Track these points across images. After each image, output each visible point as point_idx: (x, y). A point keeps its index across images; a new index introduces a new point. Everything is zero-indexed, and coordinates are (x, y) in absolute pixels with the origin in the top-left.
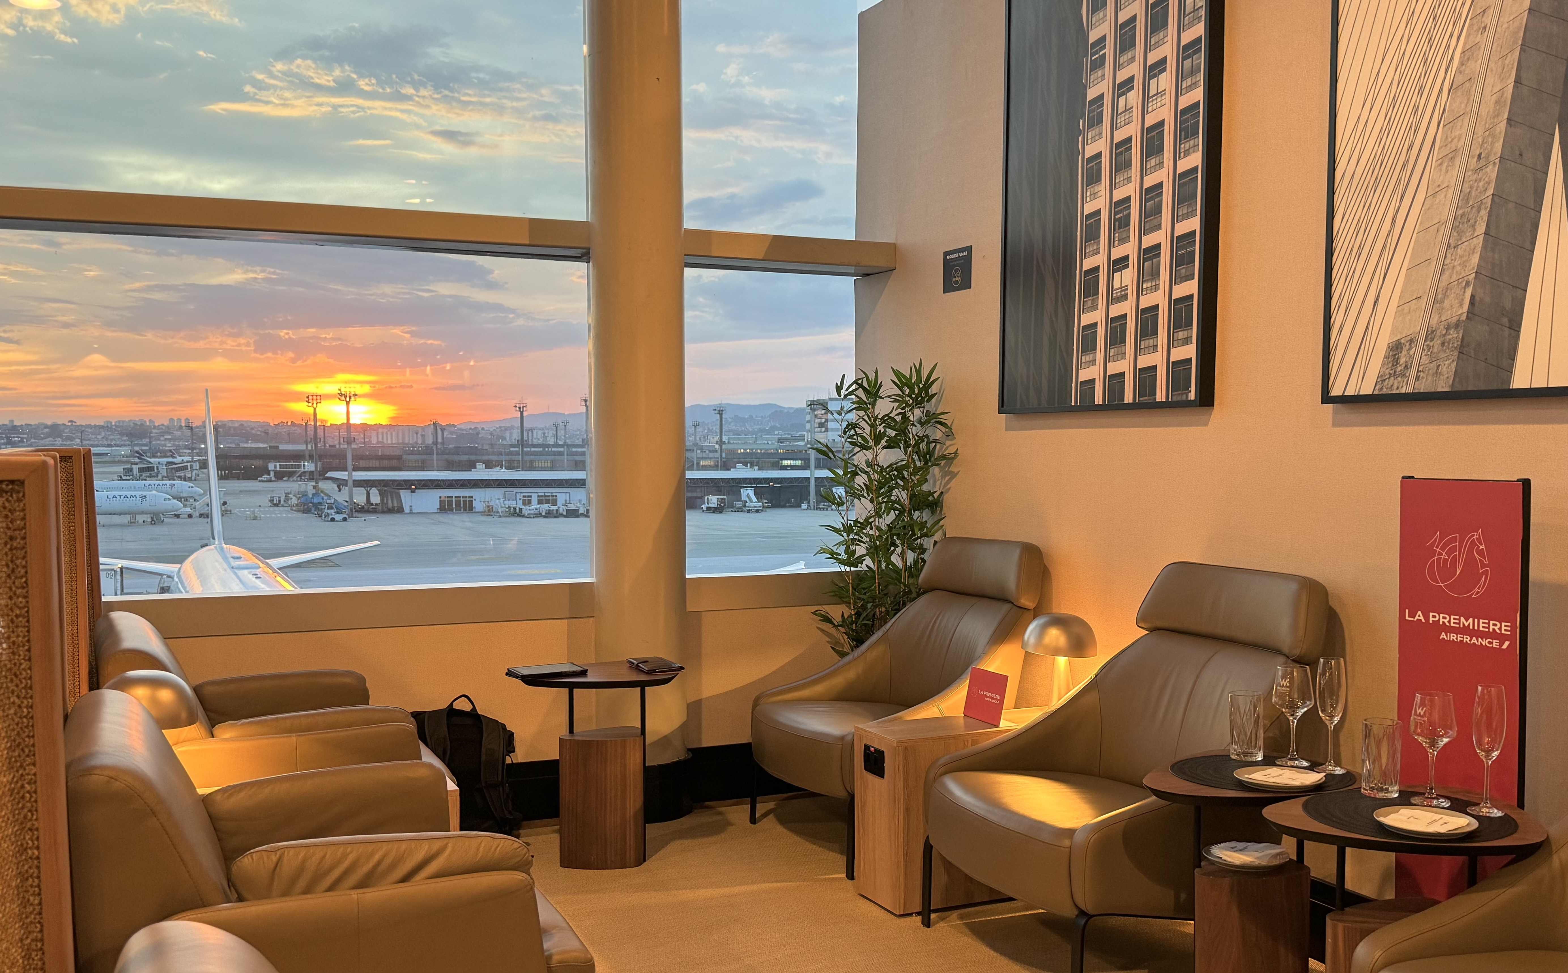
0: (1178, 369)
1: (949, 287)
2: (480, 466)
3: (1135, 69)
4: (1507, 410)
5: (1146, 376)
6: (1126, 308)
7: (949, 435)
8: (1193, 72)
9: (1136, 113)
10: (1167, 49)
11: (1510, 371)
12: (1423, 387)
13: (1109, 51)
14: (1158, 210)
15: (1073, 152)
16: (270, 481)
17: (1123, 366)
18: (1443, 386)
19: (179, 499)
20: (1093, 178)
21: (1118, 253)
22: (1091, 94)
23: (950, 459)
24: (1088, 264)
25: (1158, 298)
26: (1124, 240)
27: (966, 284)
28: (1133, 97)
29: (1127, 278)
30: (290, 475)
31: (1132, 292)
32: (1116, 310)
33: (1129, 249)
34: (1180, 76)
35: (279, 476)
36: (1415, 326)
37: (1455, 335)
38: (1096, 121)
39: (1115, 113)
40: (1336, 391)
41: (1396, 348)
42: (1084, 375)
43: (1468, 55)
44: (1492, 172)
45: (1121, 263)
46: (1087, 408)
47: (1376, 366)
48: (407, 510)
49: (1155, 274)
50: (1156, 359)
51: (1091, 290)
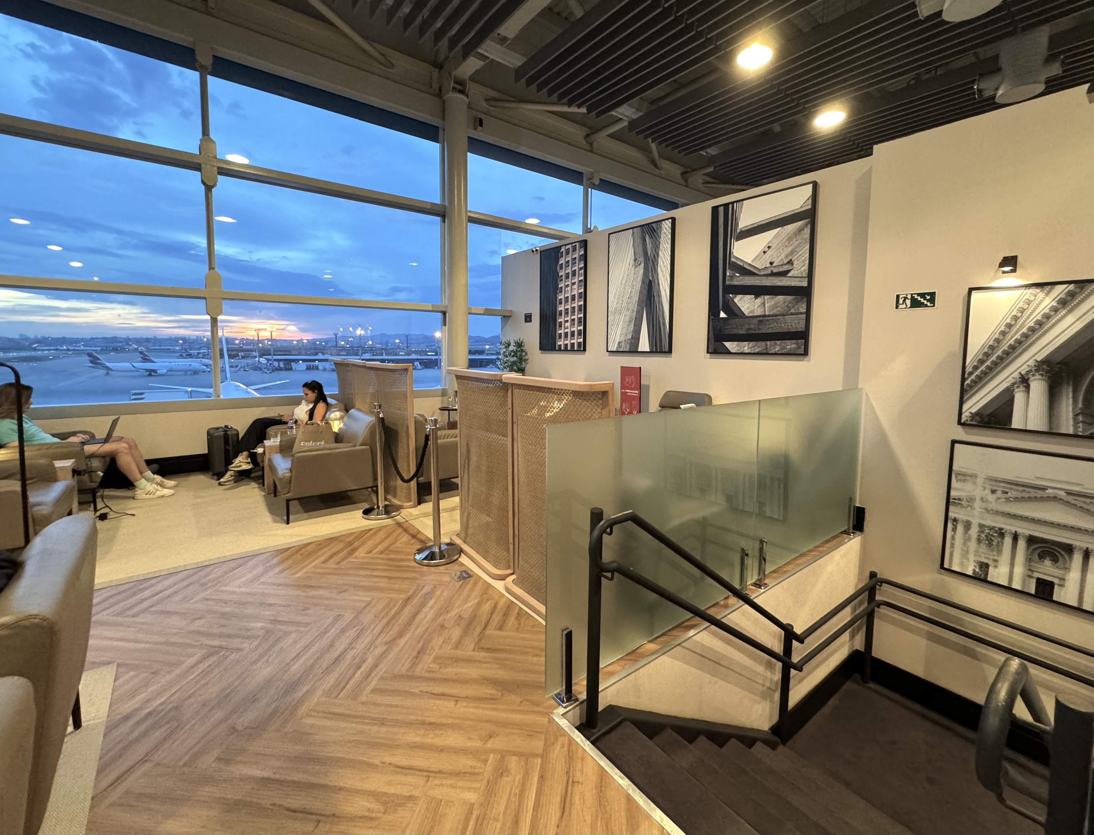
0: (579, 344)
1: (526, 321)
2: (320, 354)
3: (569, 283)
4: (638, 354)
5: (573, 345)
6: (568, 330)
7: (526, 354)
8: (582, 286)
9: (570, 292)
10: (576, 280)
11: (638, 348)
12: (624, 350)
13: (563, 278)
14: (574, 312)
15: (556, 298)
16: (239, 359)
17: (568, 342)
18: (627, 350)
19: (204, 365)
20: (561, 303)
21: (566, 319)
22: (560, 286)
23: (527, 360)
24: (560, 321)
25: (575, 329)
26: (568, 317)
27: (530, 321)
28: (569, 288)
29: (568, 324)
30: (248, 357)
31: (569, 327)
32: (566, 331)
33: (568, 318)
34: (579, 286)
35: (243, 357)
36: (623, 339)
37: (629, 341)
38: (561, 292)
39: (565, 291)
40: (609, 350)
41: (619, 343)
42: (559, 343)
43: (631, 292)
44: (635, 313)
45: (567, 321)
46: (560, 350)
47: (616, 346)
48: (294, 369)
49: (574, 324)
50: (575, 341)
51: (560, 326)
